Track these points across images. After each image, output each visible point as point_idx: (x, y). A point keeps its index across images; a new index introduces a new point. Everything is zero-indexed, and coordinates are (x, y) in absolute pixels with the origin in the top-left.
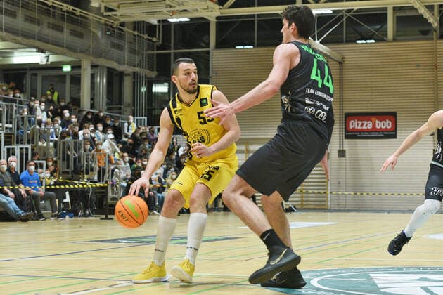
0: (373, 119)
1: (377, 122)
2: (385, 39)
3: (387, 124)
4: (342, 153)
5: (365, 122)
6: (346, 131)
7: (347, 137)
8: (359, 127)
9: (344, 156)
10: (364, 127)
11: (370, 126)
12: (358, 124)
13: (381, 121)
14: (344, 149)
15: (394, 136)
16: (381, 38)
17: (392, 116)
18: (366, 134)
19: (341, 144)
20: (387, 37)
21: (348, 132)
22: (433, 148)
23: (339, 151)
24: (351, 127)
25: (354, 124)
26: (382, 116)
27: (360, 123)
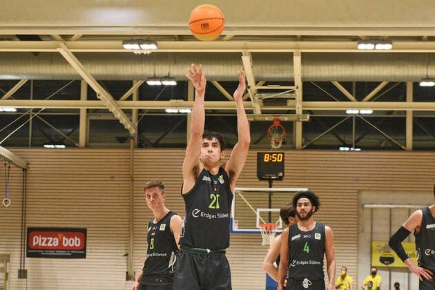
0: (60, 235)
1: (64, 239)
2: (76, 144)
3: (75, 242)
4: (22, 274)
5: (51, 239)
6: (29, 248)
7: (29, 255)
8: (44, 244)
9: (25, 277)
10: (49, 244)
11: (56, 243)
12: (42, 241)
13: (69, 238)
14: (26, 269)
15: (83, 256)
16: (72, 143)
17: (82, 233)
18: (52, 253)
19: (22, 263)
20: (78, 143)
21: (31, 249)
22: (126, 270)
23: (20, 271)
24: (34, 243)
25: (38, 241)
26: (70, 232)
27: (45, 239)
